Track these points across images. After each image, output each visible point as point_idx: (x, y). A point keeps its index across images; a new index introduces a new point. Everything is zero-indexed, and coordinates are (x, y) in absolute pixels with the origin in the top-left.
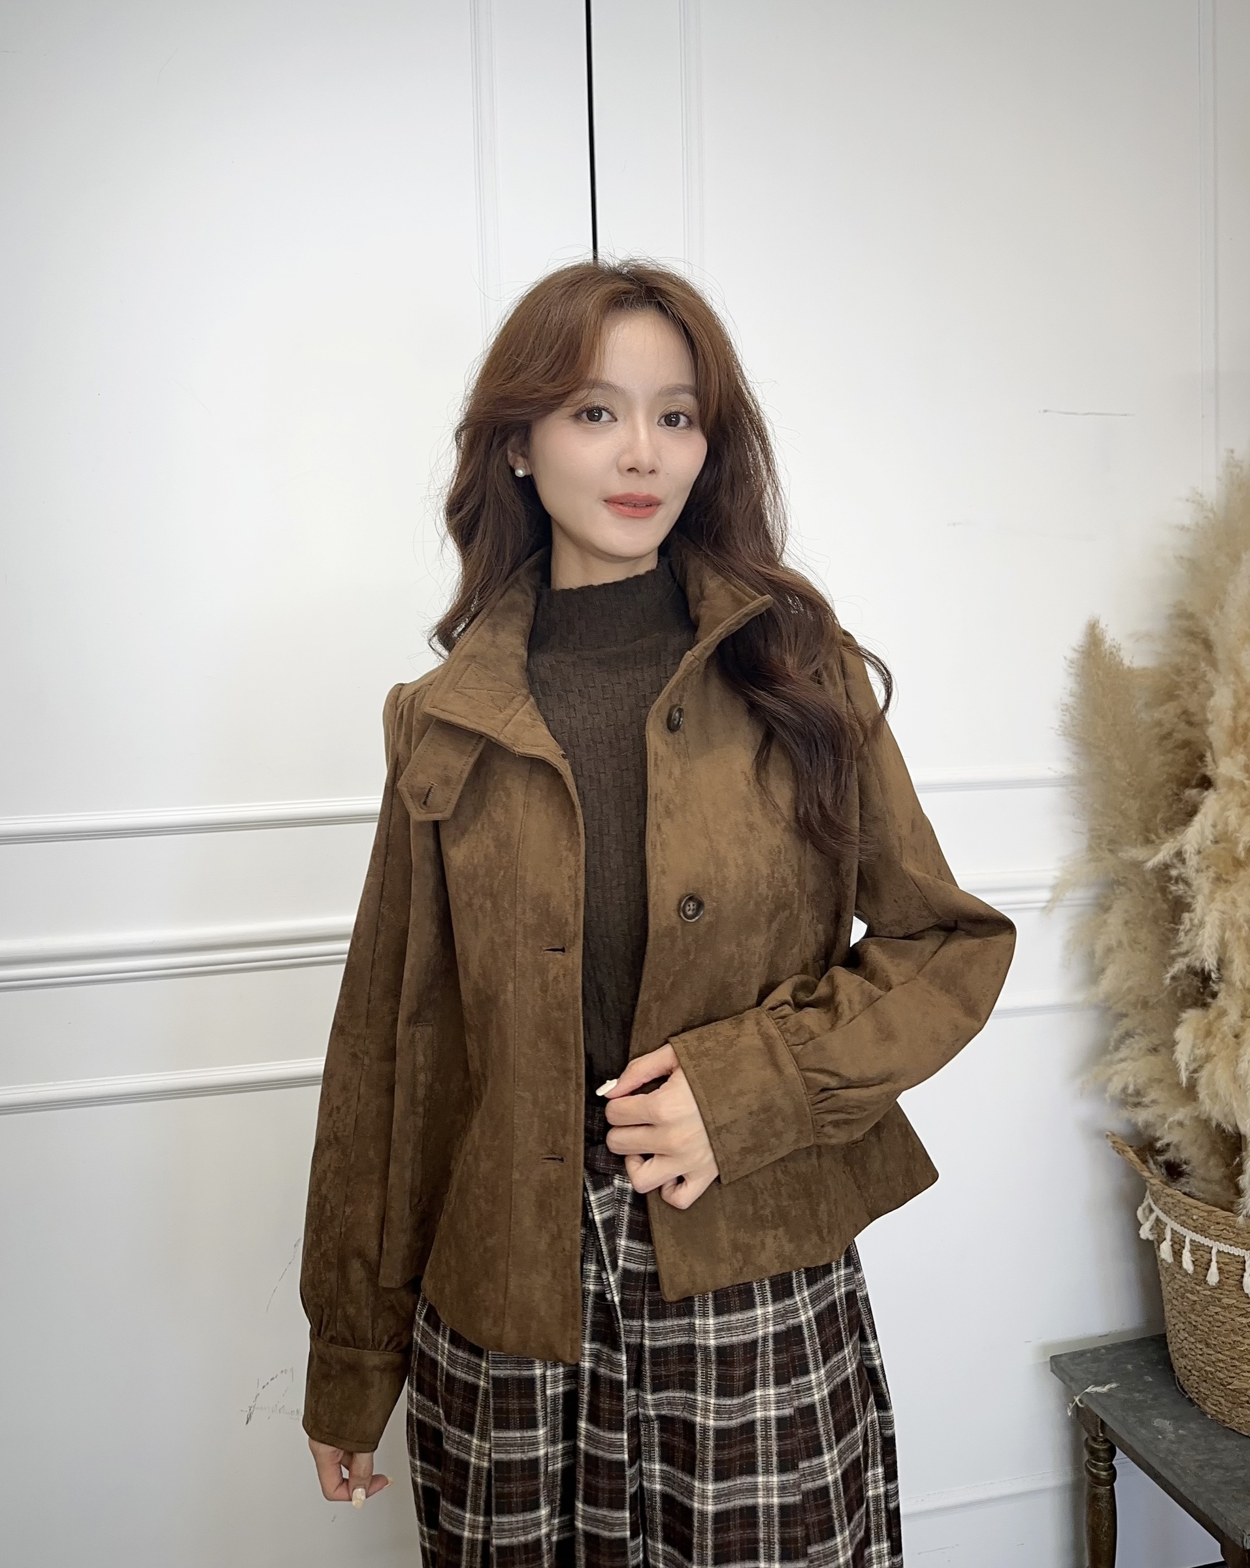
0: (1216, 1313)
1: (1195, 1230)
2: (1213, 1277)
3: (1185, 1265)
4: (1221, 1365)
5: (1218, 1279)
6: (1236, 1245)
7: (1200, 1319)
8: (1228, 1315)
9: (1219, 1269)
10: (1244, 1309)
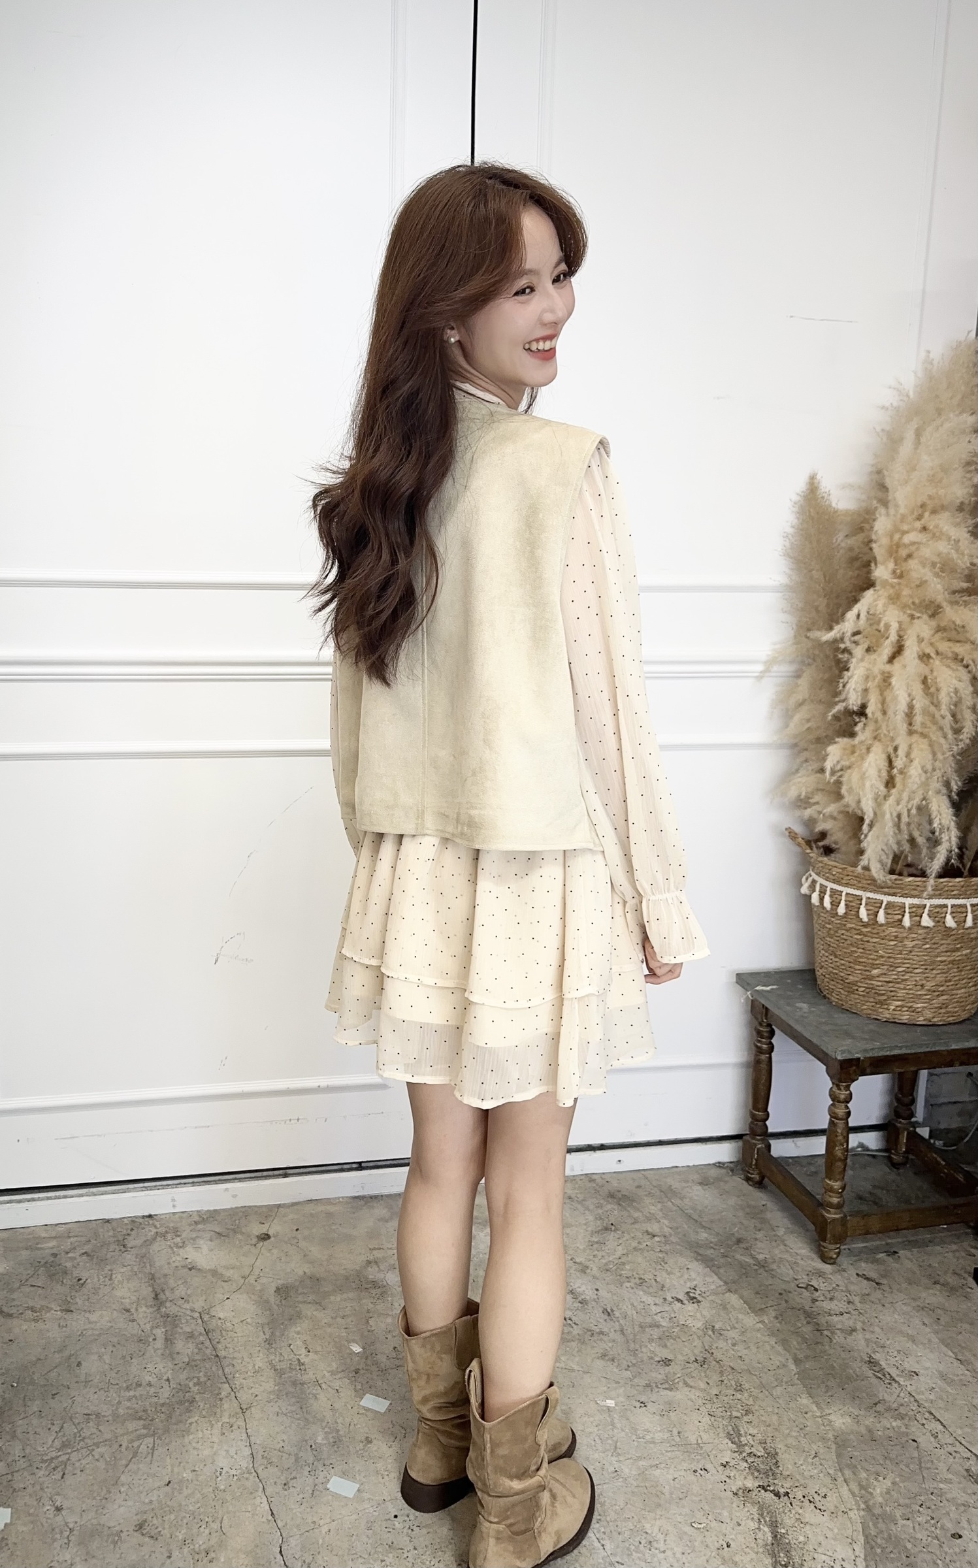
0: (843, 934)
1: (834, 881)
2: (841, 910)
3: (825, 905)
4: (843, 967)
5: (844, 911)
6: (858, 888)
7: (832, 940)
8: (848, 934)
9: (846, 905)
10: (859, 930)
